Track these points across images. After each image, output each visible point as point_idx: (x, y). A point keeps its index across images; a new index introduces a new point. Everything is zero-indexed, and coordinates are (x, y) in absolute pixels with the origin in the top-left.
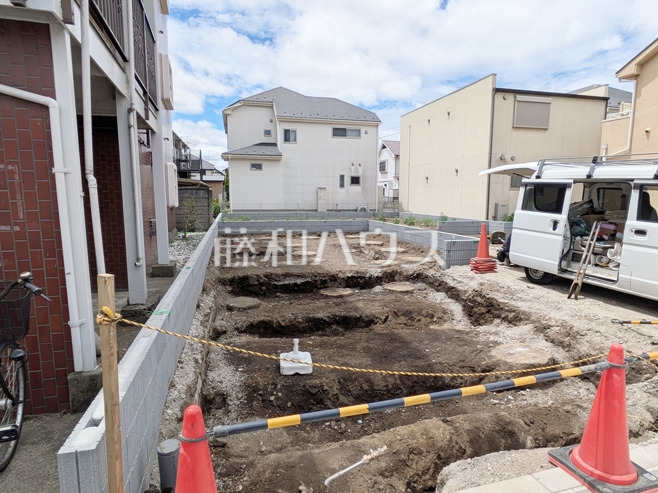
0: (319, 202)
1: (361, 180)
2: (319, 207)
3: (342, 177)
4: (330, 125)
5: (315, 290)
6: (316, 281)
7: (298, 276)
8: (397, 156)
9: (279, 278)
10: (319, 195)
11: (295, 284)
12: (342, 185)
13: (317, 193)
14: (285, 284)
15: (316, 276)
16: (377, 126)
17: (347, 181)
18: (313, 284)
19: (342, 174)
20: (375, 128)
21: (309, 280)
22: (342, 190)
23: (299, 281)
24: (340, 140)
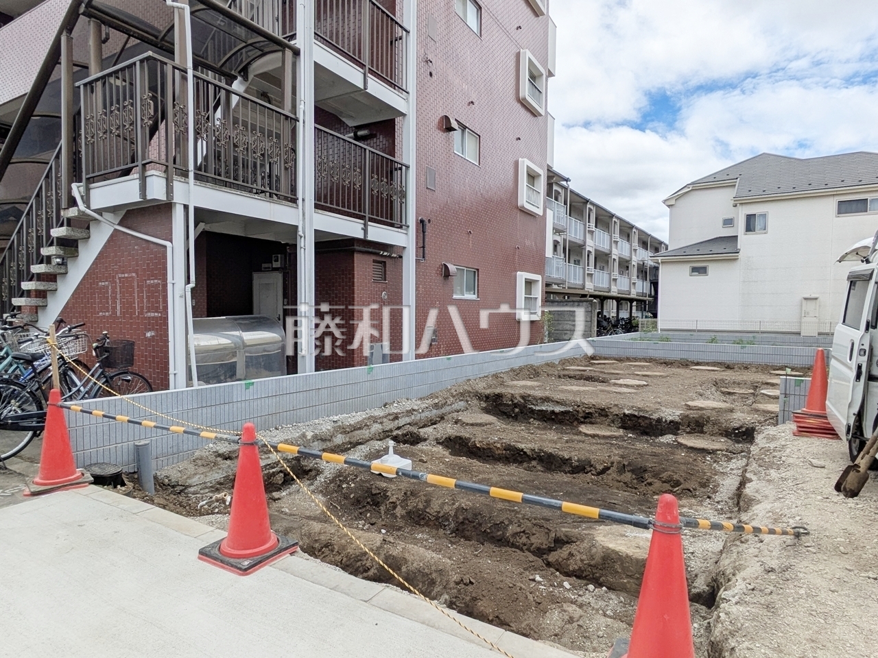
0: (804, 320)
2: (803, 328)
5: (575, 423)
6: (578, 412)
7: (557, 402)
9: (537, 401)
10: (804, 309)
11: (553, 412)
14: (543, 410)
15: (579, 406)
18: (574, 415)
21: (570, 409)
23: (558, 409)
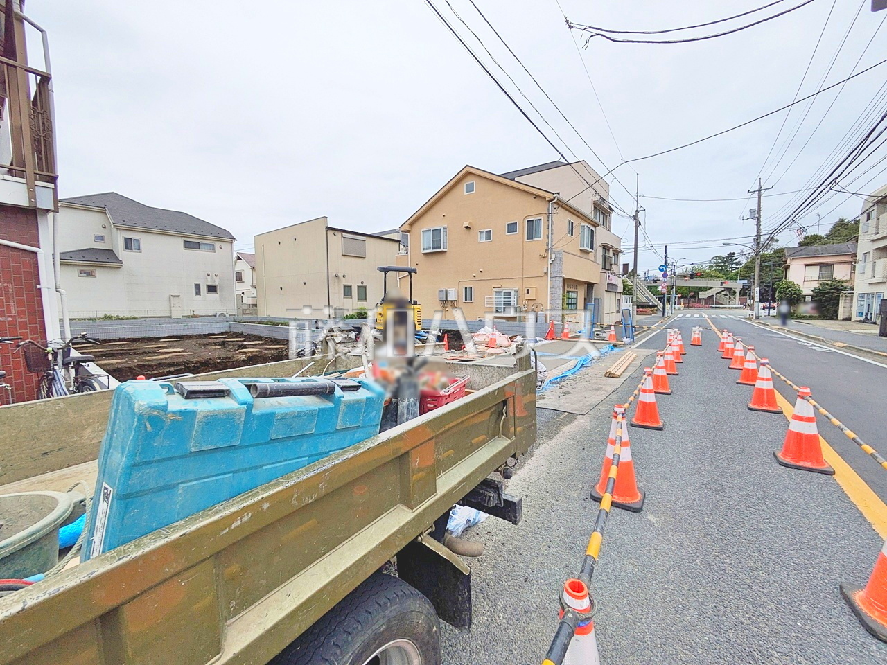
0: (172, 309)
1: (218, 288)
2: (173, 313)
3: (198, 286)
4: (180, 238)
8: (253, 268)
10: (172, 302)
12: (198, 293)
13: (170, 300)
16: (232, 243)
17: (203, 289)
19: (197, 283)
20: (230, 244)
22: (198, 297)
24: (192, 252)
